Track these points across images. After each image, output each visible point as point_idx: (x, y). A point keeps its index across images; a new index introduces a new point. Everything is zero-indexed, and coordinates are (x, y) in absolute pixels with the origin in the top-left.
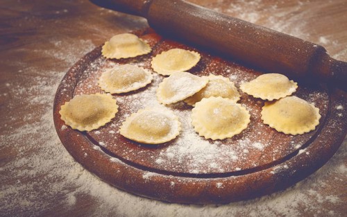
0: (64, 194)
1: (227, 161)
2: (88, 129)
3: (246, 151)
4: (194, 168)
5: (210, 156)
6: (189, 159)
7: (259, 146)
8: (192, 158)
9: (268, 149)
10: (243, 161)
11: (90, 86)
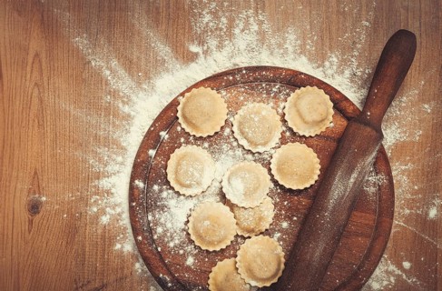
0: (203, 45)
1: (166, 239)
2: (180, 120)
3: (181, 252)
4: (154, 216)
5: (169, 225)
6: (163, 210)
7: (190, 261)
8: (164, 212)
9: (188, 269)
10: (170, 252)
11: (242, 98)
